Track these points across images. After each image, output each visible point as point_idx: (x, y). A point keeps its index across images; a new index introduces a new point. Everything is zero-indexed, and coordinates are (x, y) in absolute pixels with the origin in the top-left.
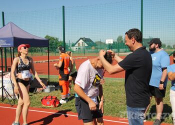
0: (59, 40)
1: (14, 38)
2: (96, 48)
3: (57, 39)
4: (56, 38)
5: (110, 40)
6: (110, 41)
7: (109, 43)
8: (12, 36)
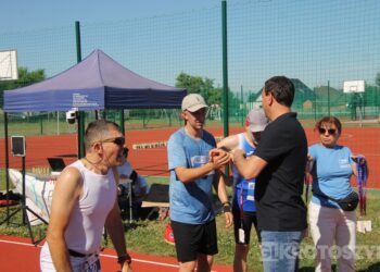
0: (215, 86)
1: (106, 88)
2: (315, 105)
3: (209, 82)
4: (208, 80)
5: (355, 83)
6: (355, 86)
7: (354, 89)
8: (101, 85)
